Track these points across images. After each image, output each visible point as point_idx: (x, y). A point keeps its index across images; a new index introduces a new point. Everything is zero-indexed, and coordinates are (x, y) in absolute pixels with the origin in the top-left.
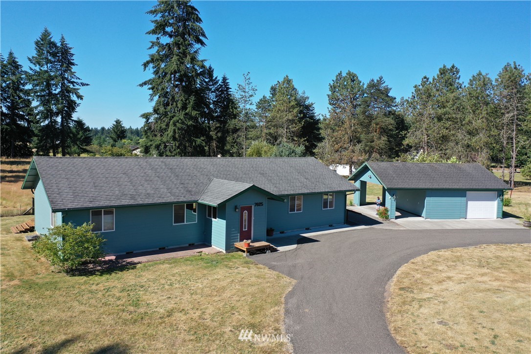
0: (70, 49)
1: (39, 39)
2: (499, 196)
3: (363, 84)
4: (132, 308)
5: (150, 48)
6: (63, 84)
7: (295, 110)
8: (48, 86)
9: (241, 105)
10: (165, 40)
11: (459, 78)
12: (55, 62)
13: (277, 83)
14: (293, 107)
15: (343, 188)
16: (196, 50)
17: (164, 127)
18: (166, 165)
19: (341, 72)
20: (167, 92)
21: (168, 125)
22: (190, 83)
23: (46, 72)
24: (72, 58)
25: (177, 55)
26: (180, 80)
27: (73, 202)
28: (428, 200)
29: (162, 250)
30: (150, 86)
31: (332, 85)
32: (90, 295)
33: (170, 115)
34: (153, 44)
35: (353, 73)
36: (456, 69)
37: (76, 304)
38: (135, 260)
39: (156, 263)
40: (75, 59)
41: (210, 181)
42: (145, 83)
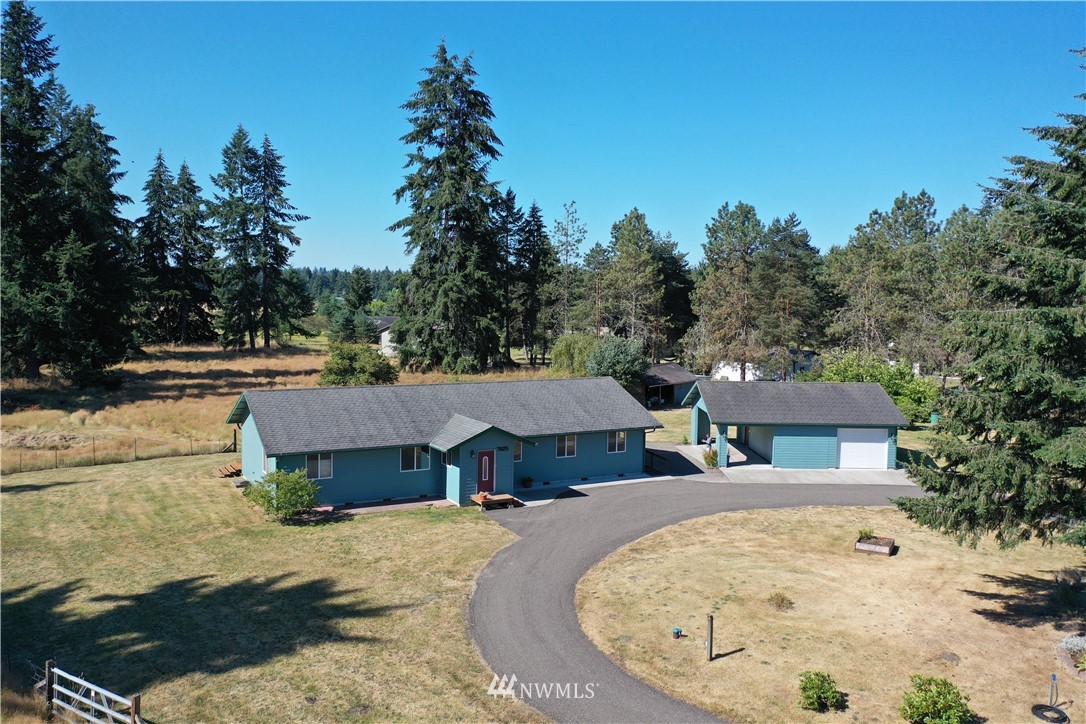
0: (278, 158)
1: (229, 146)
2: (890, 435)
3: (764, 226)
4: (342, 555)
5: (408, 166)
6: (267, 219)
7: (649, 269)
8: (244, 223)
9: (562, 257)
10: (432, 152)
11: (934, 213)
12: (253, 181)
13: (624, 217)
14: (646, 263)
15: (638, 425)
16: (482, 165)
17: (430, 299)
18: (396, 396)
19: (727, 203)
20: (435, 239)
21: (435, 295)
22: (472, 222)
23: (241, 199)
24: (282, 173)
25: (452, 178)
26: (457, 216)
27: (288, 446)
28: (777, 440)
29: (387, 502)
30: (408, 229)
31: (711, 226)
32: (304, 543)
33: (439, 278)
34: (412, 159)
35: (747, 205)
36: (929, 197)
37: (291, 549)
38: (353, 511)
39: (376, 515)
40: (287, 175)
41: (450, 416)
42: (399, 225)
